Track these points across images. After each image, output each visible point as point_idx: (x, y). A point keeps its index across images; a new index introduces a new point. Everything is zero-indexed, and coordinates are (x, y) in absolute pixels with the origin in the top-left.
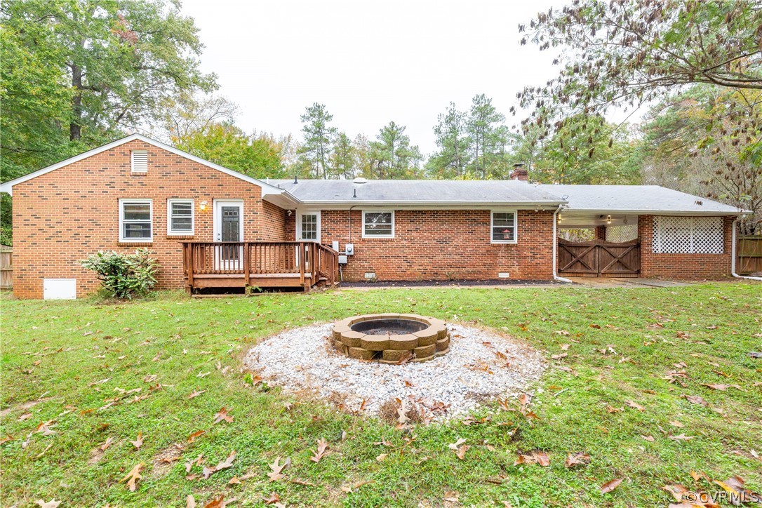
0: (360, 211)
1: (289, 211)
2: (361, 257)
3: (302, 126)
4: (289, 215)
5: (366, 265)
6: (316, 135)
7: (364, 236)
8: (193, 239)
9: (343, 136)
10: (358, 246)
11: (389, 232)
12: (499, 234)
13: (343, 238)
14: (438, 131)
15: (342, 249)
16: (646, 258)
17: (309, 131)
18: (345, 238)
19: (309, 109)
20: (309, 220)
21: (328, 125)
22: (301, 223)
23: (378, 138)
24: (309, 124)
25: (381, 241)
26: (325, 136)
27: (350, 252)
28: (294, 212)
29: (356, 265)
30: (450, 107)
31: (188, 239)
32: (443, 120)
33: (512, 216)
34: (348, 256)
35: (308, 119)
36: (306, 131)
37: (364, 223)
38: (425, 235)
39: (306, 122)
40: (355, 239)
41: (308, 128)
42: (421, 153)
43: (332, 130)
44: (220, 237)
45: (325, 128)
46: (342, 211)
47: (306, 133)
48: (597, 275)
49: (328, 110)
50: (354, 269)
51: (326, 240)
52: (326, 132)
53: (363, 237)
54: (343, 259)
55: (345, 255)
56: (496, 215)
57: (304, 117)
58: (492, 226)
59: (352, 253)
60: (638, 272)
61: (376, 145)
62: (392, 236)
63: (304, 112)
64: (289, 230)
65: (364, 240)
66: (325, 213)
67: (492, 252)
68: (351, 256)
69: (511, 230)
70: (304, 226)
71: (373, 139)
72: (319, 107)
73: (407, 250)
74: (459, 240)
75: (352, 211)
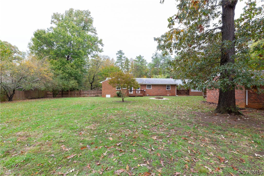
3: (116, 56)
5: (147, 93)
6: (120, 59)
9: (127, 59)
11: (151, 88)
12: (167, 89)
14: (152, 58)
16: (190, 92)
21: (123, 56)
23: (136, 59)
25: (149, 89)
26: (122, 59)
30: (156, 52)
32: (154, 55)
33: (169, 86)
35: (118, 54)
37: (147, 87)
38: (156, 89)
39: (117, 55)
42: (147, 62)
43: (124, 57)
47: (118, 58)
48: (183, 95)
49: (123, 52)
51: (141, 89)
56: (167, 86)
58: (166, 87)
60: (189, 95)
61: (135, 61)
62: (151, 89)
63: (117, 52)
67: (167, 91)
69: (169, 88)
71: (134, 59)
72: (121, 51)
73: (153, 91)
74: (161, 89)
75: (145, 85)
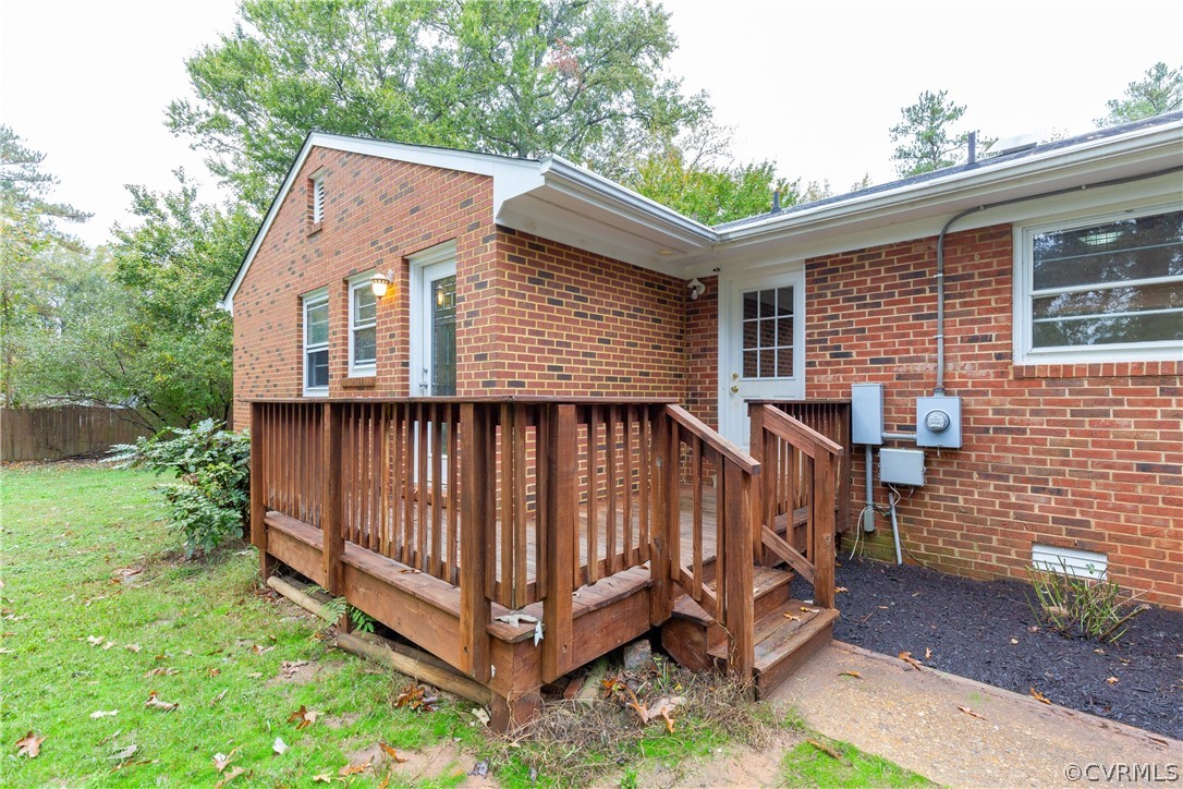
0: (1005, 230)
1: (696, 283)
2: (1008, 459)
4: (695, 295)
5: (1039, 503)
6: (925, 161)
7: (1025, 353)
8: (372, 387)
10: (988, 407)
13: (904, 368)
15: (899, 421)
17: (907, 155)
18: (918, 367)
19: (909, 110)
20: (768, 310)
21: (952, 130)
22: (739, 320)
24: (908, 141)
26: (946, 158)
27: (938, 432)
28: (711, 283)
29: (973, 496)
31: (360, 388)
34: (930, 453)
35: (905, 131)
36: (900, 157)
37: (1024, 291)
39: (901, 138)
40: (967, 370)
41: (906, 149)
43: (965, 139)
44: (428, 379)
45: (948, 138)
46: (903, 249)
47: (901, 161)
50: (965, 514)
51: (828, 379)
52: (951, 146)
53: (1020, 360)
54: (903, 467)
55: (912, 445)
57: (896, 130)
59: (953, 439)
64: (696, 349)
65: (1026, 376)
66: (820, 270)
68: (949, 452)
70: (749, 331)
72: (933, 98)
75: (949, 240)
